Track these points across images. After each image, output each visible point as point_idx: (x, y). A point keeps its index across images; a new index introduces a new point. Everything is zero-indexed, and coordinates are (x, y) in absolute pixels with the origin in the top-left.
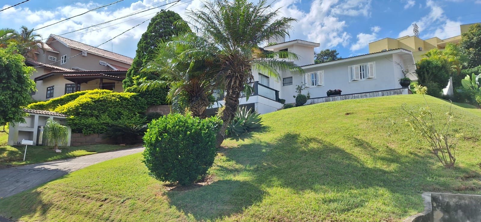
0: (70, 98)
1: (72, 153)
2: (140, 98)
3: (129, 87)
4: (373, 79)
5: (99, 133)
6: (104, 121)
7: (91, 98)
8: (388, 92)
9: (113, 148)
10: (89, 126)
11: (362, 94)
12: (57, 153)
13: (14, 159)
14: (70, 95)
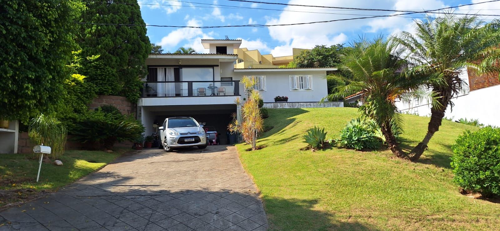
4: (311, 90)
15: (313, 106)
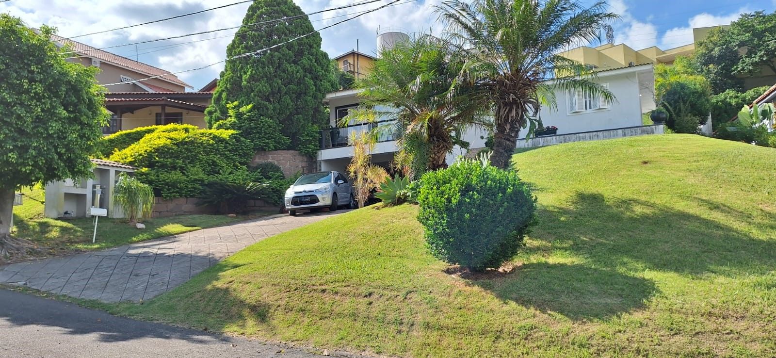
0: (128, 139)
1: (162, 228)
2: (243, 139)
3: (221, 121)
4: (607, 110)
5: (189, 196)
6: (195, 177)
7: (169, 138)
8: (632, 130)
9: (221, 221)
10: (173, 185)
11: (591, 133)
12: (140, 229)
13: (76, 240)
14: (125, 134)
15: (602, 137)
